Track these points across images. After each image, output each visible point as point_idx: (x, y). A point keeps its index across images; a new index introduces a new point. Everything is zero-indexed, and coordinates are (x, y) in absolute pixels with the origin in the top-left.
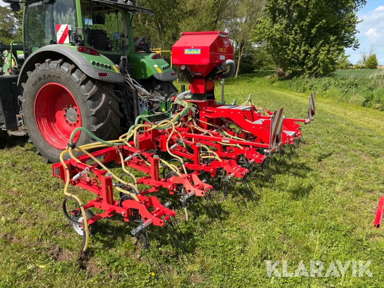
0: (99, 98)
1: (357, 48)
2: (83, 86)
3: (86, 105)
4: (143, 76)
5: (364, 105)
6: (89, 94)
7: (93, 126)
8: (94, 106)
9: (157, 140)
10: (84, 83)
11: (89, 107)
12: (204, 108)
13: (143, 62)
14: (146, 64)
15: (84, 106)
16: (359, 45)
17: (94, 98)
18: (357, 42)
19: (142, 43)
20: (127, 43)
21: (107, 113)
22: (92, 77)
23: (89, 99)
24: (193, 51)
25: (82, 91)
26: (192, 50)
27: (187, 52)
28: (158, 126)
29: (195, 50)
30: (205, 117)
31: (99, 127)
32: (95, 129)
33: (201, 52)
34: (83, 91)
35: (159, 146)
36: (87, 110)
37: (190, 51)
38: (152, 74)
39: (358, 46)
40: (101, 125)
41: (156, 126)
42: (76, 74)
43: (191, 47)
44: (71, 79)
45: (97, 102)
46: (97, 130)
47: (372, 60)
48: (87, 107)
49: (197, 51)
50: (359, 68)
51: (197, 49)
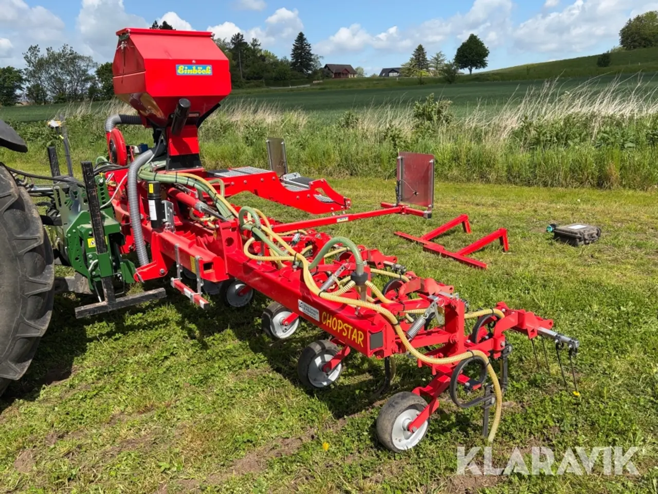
24: (197, 69)
26: (194, 67)
27: (181, 70)
29: (200, 68)
33: (214, 70)
37: (189, 68)
43: (192, 61)
51: (204, 66)
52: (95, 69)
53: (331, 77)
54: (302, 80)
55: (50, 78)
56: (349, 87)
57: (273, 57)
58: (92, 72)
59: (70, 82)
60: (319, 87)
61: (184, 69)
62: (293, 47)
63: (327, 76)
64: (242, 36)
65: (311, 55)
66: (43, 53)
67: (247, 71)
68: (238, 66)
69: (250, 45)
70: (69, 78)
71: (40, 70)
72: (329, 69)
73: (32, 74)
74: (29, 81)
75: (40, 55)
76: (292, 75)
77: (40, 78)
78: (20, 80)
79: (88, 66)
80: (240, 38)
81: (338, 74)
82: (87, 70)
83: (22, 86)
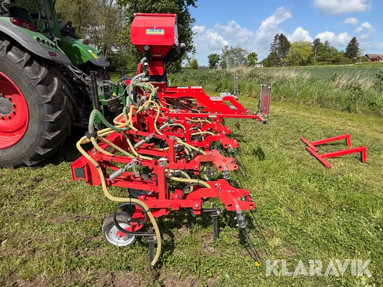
0: (51, 82)
1: (195, 53)
2: (27, 68)
3: (36, 90)
4: (78, 62)
5: (216, 91)
6: (39, 77)
7: (49, 116)
8: (48, 92)
9: (142, 122)
10: (29, 63)
11: (40, 93)
12: (163, 89)
13: (75, 47)
14: (80, 48)
15: (33, 92)
16: (195, 50)
17: (46, 82)
18: (194, 49)
19: (68, 27)
20: (51, 26)
21: (63, 100)
22: (41, 56)
23: (39, 83)
24: (156, 31)
25: (27, 74)
26: (155, 30)
27: (148, 32)
28: (144, 107)
29: (158, 31)
30: (164, 98)
31: (57, 115)
32: (52, 119)
33: (165, 32)
34: (29, 73)
35: (146, 128)
36: (39, 96)
37: (152, 31)
38: (88, 59)
39: (195, 52)
40: (59, 114)
41: (142, 107)
42: (13, 53)
43: (154, 27)
44: (7, 58)
45: (50, 87)
46: (55, 119)
47: (194, 63)
48: (38, 93)
49: (161, 31)
50: (187, 68)
51: (160, 30)
52: (247, 55)
53: (368, 61)
54: (349, 62)
55: (229, 59)
56: (377, 67)
57: (336, 50)
58: (246, 56)
59: (236, 60)
60: (357, 66)
61: (150, 31)
62: (348, 45)
63: (365, 60)
64: (320, 40)
65: (358, 49)
66: (229, 49)
67: (318, 57)
68: (314, 54)
69: (324, 44)
70: (236, 59)
71: (226, 55)
72: (368, 57)
73: (223, 57)
74: (221, 60)
75: (228, 49)
76: (344, 59)
77: (226, 58)
78: (219, 59)
79: (245, 54)
80: (318, 40)
81: (373, 60)
82: (244, 55)
83: (219, 62)
